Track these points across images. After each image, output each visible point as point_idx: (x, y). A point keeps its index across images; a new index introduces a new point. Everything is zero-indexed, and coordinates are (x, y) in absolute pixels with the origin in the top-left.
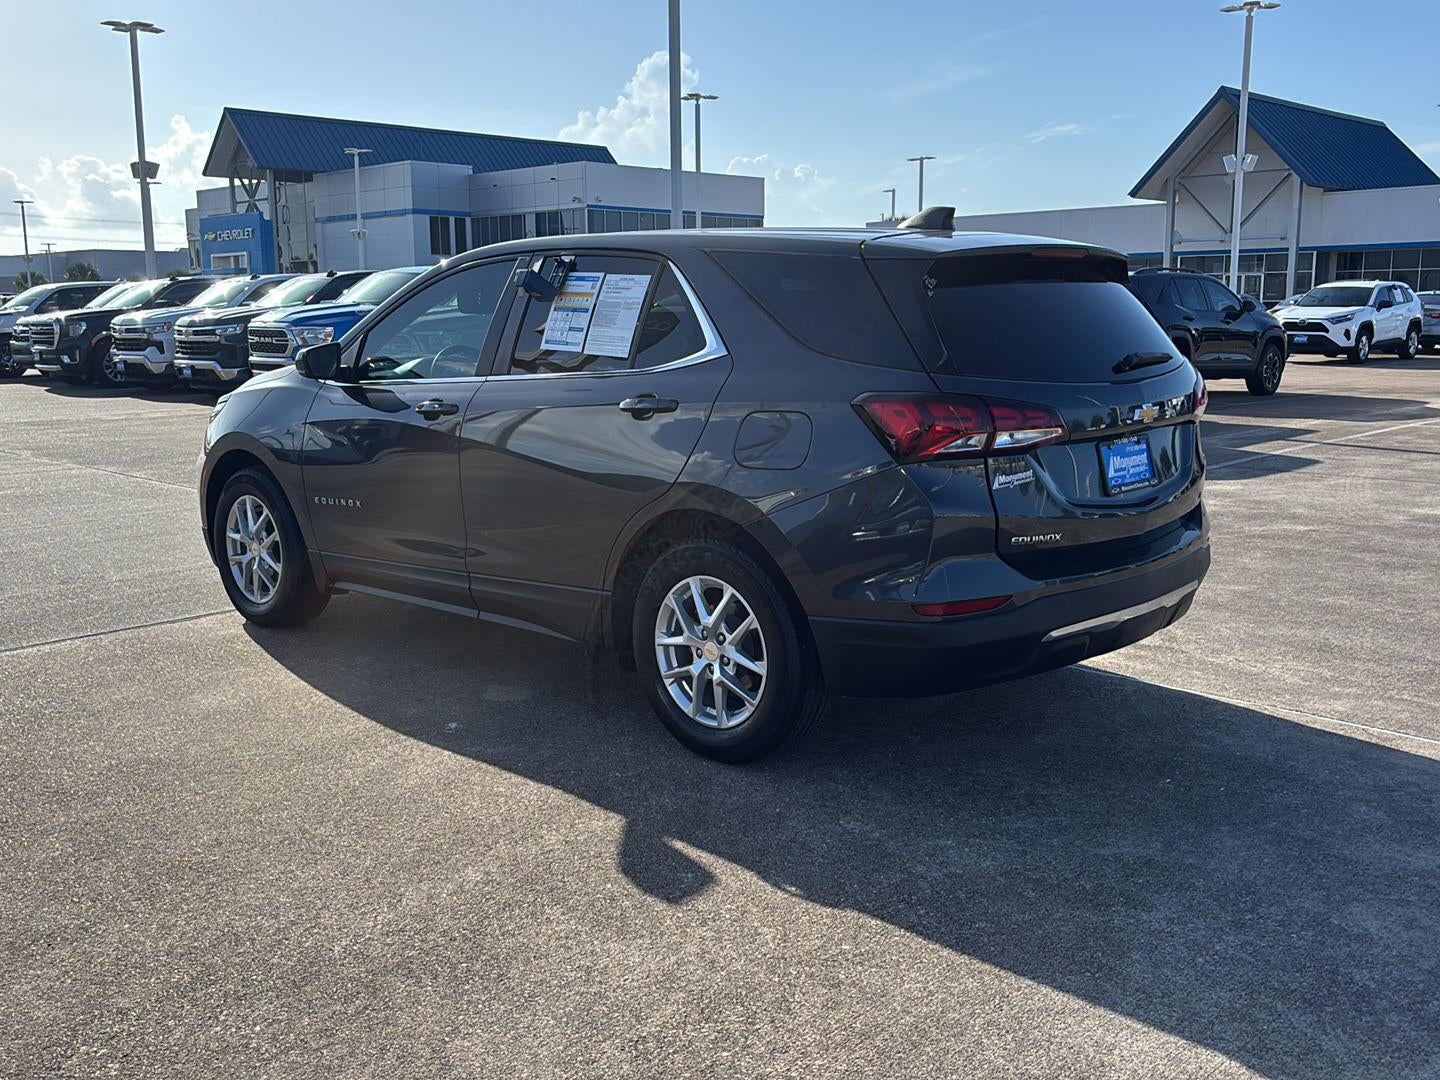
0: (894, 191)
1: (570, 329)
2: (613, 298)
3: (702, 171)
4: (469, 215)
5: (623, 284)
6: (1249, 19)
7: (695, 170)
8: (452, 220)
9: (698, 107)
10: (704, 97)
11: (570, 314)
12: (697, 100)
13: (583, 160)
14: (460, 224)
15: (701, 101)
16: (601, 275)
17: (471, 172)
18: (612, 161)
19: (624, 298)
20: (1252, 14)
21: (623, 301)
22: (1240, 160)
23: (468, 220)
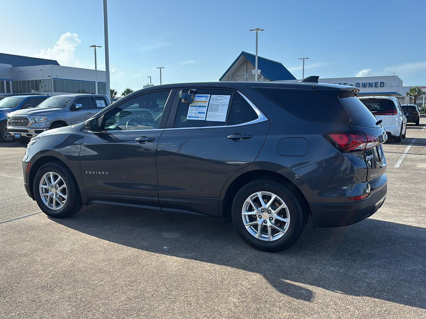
0: (151, 77)
1: (199, 113)
2: (215, 102)
3: (97, 70)
4: (11, 80)
5: (218, 98)
6: (257, 33)
7: (95, 69)
8: (5, 82)
9: (95, 49)
10: (97, 47)
11: (198, 108)
12: (95, 47)
13: (51, 64)
14: (8, 83)
15: (96, 48)
16: (209, 95)
17: (11, 67)
18: (58, 65)
19: (220, 103)
20: (258, 32)
21: (220, 104)
22: (256, 71)
23: (11, 82)
